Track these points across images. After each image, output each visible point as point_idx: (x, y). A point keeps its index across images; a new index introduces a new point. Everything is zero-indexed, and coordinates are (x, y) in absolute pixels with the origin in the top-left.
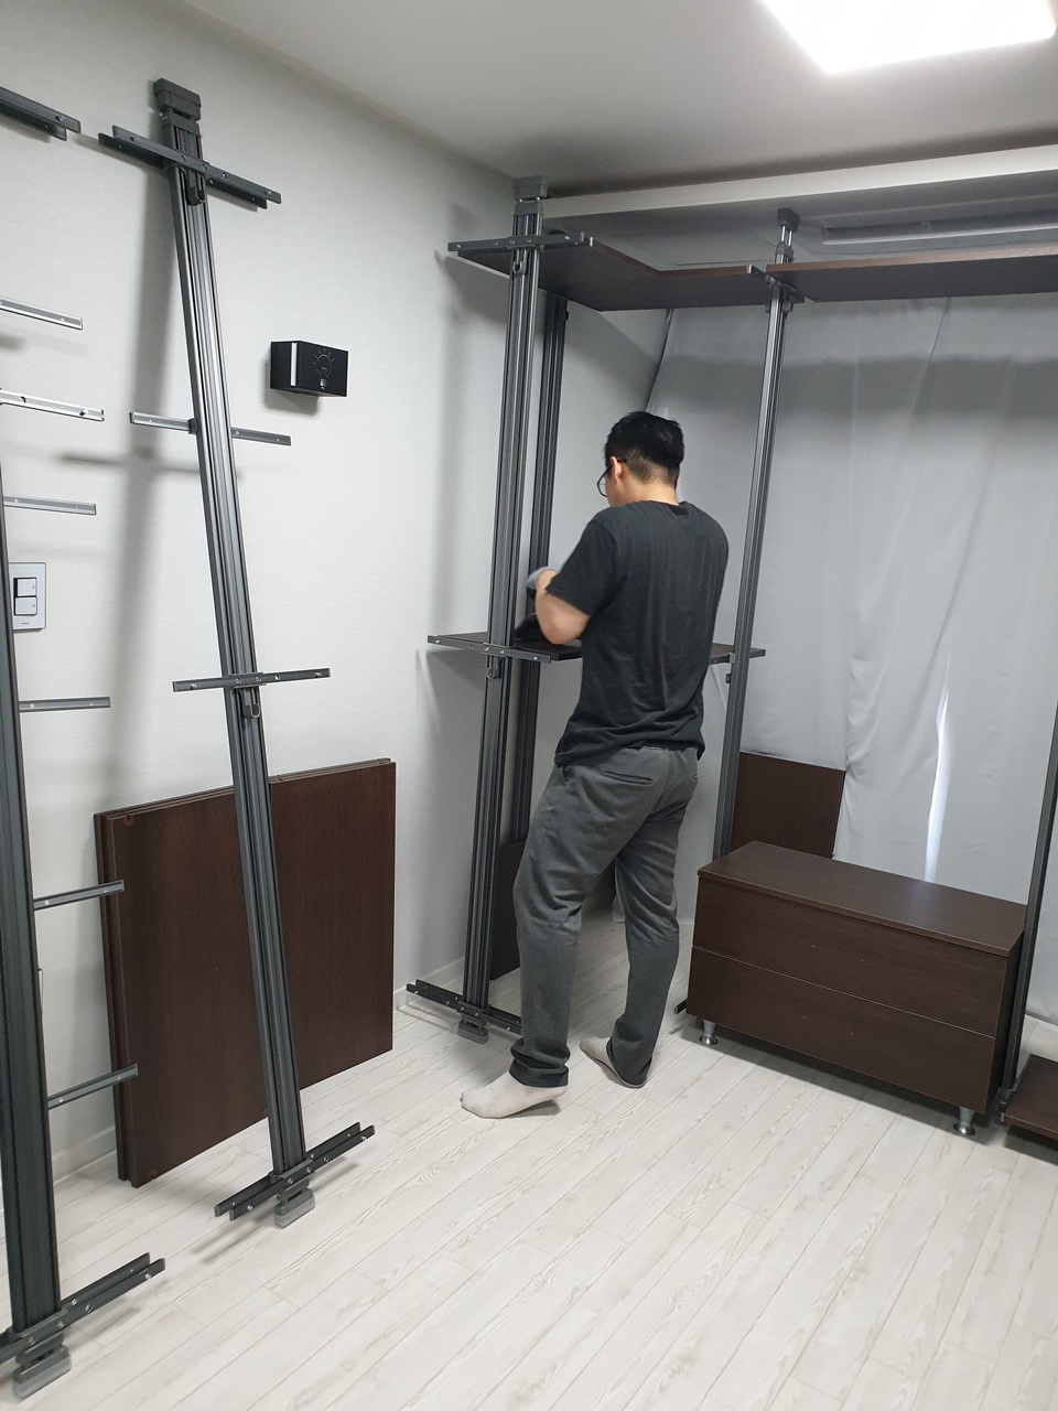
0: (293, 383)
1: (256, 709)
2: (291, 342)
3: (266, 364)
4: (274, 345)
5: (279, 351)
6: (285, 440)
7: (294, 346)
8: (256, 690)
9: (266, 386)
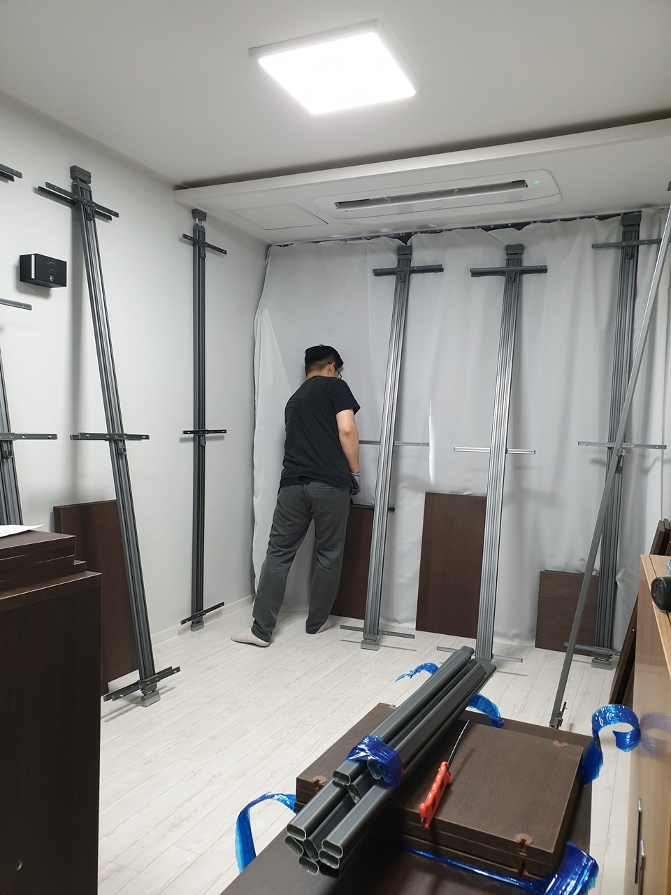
0: (33, 277)
1: (11, 453)
2: (31, 255)
3: (17, 268)
4: (21, 257)
5: (24, 261)
6: (29, 307)
7: (33, 257)
8: (11, 443)
9: (17, 280)
